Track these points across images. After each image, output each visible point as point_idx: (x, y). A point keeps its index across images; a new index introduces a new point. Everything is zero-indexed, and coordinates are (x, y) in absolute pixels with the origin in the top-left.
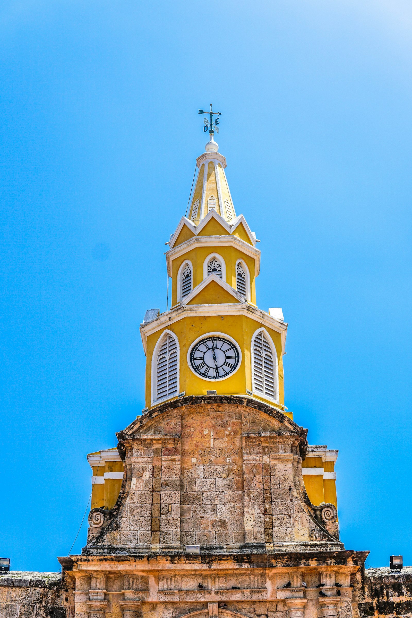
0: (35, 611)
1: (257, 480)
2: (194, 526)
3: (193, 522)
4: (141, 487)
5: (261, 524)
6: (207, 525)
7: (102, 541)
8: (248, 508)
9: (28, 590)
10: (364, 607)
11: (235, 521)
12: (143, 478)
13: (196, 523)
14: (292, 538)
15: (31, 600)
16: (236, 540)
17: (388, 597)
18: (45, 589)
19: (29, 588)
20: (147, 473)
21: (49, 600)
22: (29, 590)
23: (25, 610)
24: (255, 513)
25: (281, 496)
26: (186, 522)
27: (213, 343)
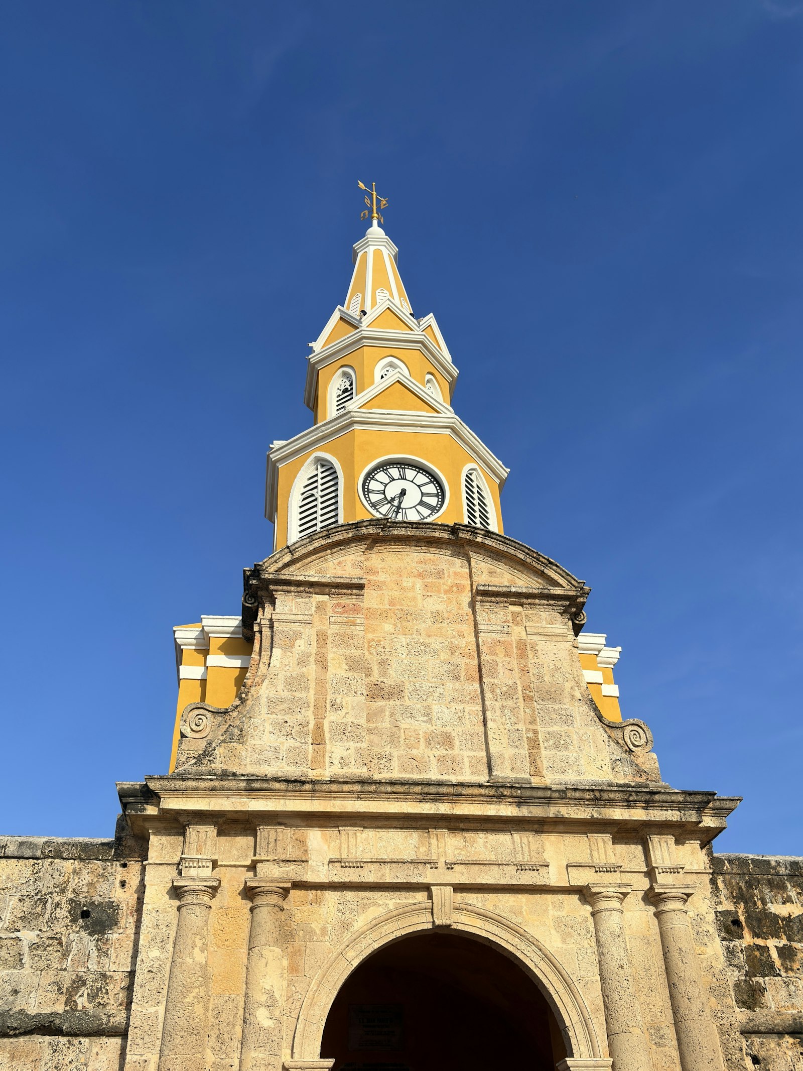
0: (48, 912)
1: (506, 666)
2: (392, 742)
3: (389, 734)
4: (291, 665)
5: (519, 742)
6: (417, 741)
7: (210, 761)
8: (493, 712)
9: (36, 865)
10: (722, 919)
11: (468, 736)
12: (293, 650)
13: (396, 736)
14: (580, 772)
15: (41, 886)
16: (474, 770)
17: (764, 903)
18: (76, 862)
19: (40, 861)
20: (302, 641)
21: (83, 885)
22: (38, 864)
23: (24, 909)
24: (506, 722)
25: (552, 696)
26: (377, 732)
27: (400, 472)
